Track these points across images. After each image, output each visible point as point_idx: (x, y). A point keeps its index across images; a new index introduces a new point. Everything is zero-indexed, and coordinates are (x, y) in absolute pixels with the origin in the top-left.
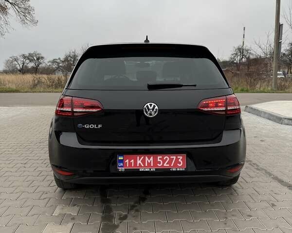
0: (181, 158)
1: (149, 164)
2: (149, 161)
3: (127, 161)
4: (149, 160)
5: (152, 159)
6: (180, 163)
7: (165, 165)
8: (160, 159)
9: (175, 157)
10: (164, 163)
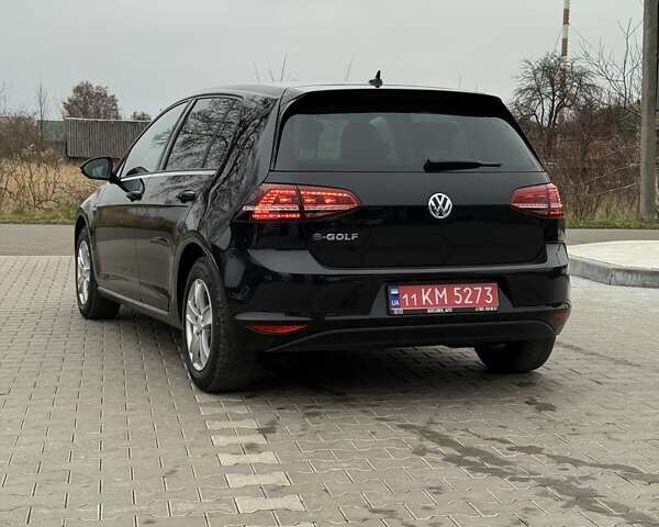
0: (490, 289)
1: (441, 300)
2: (441, 296)
3: (406, 296)
4: (441, 293)
5: (444, 292)
6: (488, 298)
7: (466, 302)
8: (458, 291)
9: (480, 289)
10: (464, 299)
